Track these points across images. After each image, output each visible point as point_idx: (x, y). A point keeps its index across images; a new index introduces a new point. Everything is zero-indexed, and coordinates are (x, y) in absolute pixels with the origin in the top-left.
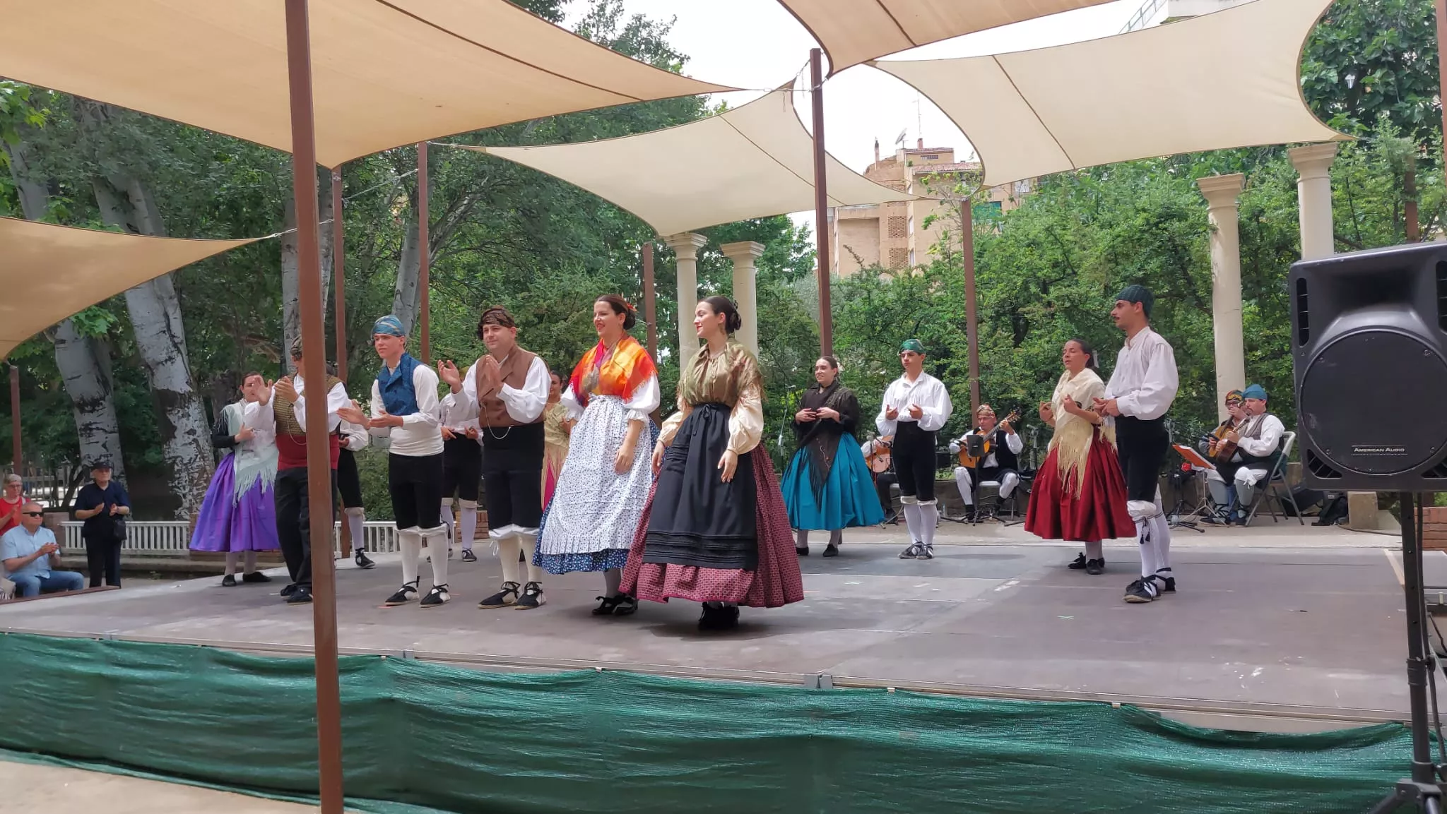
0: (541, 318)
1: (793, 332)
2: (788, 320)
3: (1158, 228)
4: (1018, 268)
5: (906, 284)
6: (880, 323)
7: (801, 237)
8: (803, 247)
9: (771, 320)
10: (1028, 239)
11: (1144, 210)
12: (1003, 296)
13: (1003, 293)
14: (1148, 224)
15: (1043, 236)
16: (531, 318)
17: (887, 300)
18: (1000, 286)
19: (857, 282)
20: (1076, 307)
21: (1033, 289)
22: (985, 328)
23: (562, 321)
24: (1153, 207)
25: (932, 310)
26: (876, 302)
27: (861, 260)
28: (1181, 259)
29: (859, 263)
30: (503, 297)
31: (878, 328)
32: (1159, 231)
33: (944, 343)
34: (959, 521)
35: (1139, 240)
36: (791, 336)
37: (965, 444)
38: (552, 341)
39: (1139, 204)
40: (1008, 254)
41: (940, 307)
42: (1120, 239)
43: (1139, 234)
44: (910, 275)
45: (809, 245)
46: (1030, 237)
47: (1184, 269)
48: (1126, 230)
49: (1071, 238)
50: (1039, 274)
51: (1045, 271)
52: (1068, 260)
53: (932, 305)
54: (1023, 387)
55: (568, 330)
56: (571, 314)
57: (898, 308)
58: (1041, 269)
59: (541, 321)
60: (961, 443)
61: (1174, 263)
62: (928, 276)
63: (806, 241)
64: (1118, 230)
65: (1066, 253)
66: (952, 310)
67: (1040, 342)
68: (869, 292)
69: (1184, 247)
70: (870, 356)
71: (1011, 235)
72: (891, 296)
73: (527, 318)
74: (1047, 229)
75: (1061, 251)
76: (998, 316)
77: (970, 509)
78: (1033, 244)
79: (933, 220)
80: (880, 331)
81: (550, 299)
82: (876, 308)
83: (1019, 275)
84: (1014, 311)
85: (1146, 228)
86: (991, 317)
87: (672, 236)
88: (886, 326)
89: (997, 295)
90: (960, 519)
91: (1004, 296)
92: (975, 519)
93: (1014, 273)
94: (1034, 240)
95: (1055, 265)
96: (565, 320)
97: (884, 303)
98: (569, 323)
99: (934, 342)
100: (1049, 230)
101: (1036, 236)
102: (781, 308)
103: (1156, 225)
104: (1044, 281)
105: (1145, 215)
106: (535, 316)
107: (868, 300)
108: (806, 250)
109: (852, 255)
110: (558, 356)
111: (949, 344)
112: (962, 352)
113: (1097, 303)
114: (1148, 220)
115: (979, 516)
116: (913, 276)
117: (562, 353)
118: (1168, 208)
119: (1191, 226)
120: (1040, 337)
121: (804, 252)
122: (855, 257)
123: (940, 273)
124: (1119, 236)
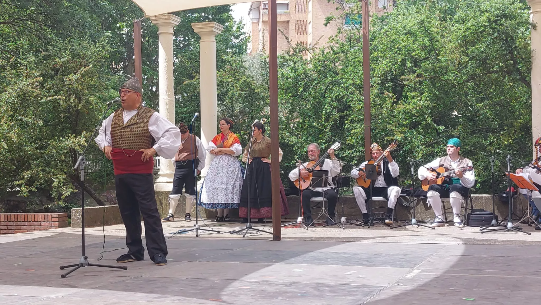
0: (56, 71)
1: (241, 89)
2: (238, 80)
3: (497, 24)
4: (400, 49)
5: (321, 58)
6: (302, 86)
7: (239, 28)
8: (240, 35)
9: (226, 80)
10: (405, 30)
11: (487, 11)
12: (386, 69)
13: (387, 67)
14: (489, 21)
15: (416, 27)
16: (49, 71)
17: (307, 69)
18: (385, 63)
19: (286, 56)
20: (439, 77)
21: (409, 64)
22: (375, 91)
23: (73, 74)
24: (493, 10)
25: (338, 78)
26: (300, 71)
27: (290, 40)
28: (510, 46)
29: (289, 42)
30: (28, 55)
31: (301, 89)
32: (497, 26)
33: (346, 101)
34: (358, 225)
35: (481, 32)
36: (241, 92)
37: (363, 171)
38: (66, 89)
39: (483, 8)
40: (391, 40)
41: (343, 76)
42: (470, 31)
43: (482, 28)
44: (323, 53)
45: (244, 33)
46: (408, 28)
47: (511, 53)
48: (474, 25)
49: (434, 30)
50: (413, 54)
51: (417, 52)
52: (432, 45)
53: (337, 74)
54: (401, 132)
55: (77, 81)
56: (79, 69)
57: (315, 75)
58: (414, 51)
59: (56, 73)
60: (360, 170)
61: (506, 49)
62: (335, 53)
63: (242, 31)
64: (469, 24)
65: (432, 40)
66: (352, 77)
67: (414, 101)
68: (295, 63)
69: (512, 37)
70: (293, 109)
71: (394, 27)
72: (311, 67)
73: (46, 71)
74: (420, 22)
75: (427, 39)
76: (383, 83)
77: (365, 216)
78: (409, 33)
79: (331, 20)
80: (302, 91)
81: (64, 58)
82: (299, 75)
83: (400, 54)
84: (394, 79)
85: (487, 24)
86: (378, 84)
87: (156, 16)
88: (306, 88)
89: (383, 68)
90: (358, 223)
91: (388, 69)
92: (369, 224)
93: (396, 53)
94: (409, 31)
95: (424, 47)
96: (75, 73)
97: (305, 71)
98: (78, 75)
99: (339, 100)
100: (421, 23)
101: (410, 28)
102: (233, 71)
103: (496, 22)
104: (415, 59)
105: (487, 15)
106: (52, 70)
107: (295, 69)
108: (242, 37)
109: (284, 37)
110: (69, 100)
111: (349, 101)
112: (358, 107)
113: (452, 75)
114: (488, 18)
115: (372, 222)
116: (325, 53)
117: (72, 98)
118: (503, 10)
119: (518, 24)
120: (414, 97)
121: (240, 39)
122: (286, 38)
123: (344, 52)
124: (469, 29)
